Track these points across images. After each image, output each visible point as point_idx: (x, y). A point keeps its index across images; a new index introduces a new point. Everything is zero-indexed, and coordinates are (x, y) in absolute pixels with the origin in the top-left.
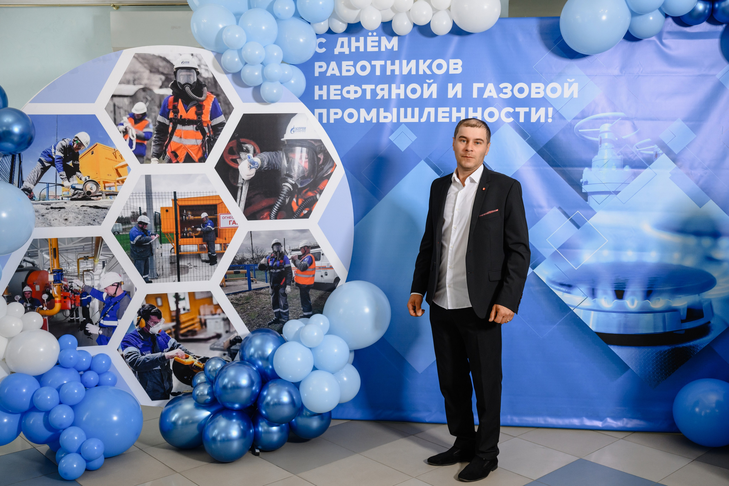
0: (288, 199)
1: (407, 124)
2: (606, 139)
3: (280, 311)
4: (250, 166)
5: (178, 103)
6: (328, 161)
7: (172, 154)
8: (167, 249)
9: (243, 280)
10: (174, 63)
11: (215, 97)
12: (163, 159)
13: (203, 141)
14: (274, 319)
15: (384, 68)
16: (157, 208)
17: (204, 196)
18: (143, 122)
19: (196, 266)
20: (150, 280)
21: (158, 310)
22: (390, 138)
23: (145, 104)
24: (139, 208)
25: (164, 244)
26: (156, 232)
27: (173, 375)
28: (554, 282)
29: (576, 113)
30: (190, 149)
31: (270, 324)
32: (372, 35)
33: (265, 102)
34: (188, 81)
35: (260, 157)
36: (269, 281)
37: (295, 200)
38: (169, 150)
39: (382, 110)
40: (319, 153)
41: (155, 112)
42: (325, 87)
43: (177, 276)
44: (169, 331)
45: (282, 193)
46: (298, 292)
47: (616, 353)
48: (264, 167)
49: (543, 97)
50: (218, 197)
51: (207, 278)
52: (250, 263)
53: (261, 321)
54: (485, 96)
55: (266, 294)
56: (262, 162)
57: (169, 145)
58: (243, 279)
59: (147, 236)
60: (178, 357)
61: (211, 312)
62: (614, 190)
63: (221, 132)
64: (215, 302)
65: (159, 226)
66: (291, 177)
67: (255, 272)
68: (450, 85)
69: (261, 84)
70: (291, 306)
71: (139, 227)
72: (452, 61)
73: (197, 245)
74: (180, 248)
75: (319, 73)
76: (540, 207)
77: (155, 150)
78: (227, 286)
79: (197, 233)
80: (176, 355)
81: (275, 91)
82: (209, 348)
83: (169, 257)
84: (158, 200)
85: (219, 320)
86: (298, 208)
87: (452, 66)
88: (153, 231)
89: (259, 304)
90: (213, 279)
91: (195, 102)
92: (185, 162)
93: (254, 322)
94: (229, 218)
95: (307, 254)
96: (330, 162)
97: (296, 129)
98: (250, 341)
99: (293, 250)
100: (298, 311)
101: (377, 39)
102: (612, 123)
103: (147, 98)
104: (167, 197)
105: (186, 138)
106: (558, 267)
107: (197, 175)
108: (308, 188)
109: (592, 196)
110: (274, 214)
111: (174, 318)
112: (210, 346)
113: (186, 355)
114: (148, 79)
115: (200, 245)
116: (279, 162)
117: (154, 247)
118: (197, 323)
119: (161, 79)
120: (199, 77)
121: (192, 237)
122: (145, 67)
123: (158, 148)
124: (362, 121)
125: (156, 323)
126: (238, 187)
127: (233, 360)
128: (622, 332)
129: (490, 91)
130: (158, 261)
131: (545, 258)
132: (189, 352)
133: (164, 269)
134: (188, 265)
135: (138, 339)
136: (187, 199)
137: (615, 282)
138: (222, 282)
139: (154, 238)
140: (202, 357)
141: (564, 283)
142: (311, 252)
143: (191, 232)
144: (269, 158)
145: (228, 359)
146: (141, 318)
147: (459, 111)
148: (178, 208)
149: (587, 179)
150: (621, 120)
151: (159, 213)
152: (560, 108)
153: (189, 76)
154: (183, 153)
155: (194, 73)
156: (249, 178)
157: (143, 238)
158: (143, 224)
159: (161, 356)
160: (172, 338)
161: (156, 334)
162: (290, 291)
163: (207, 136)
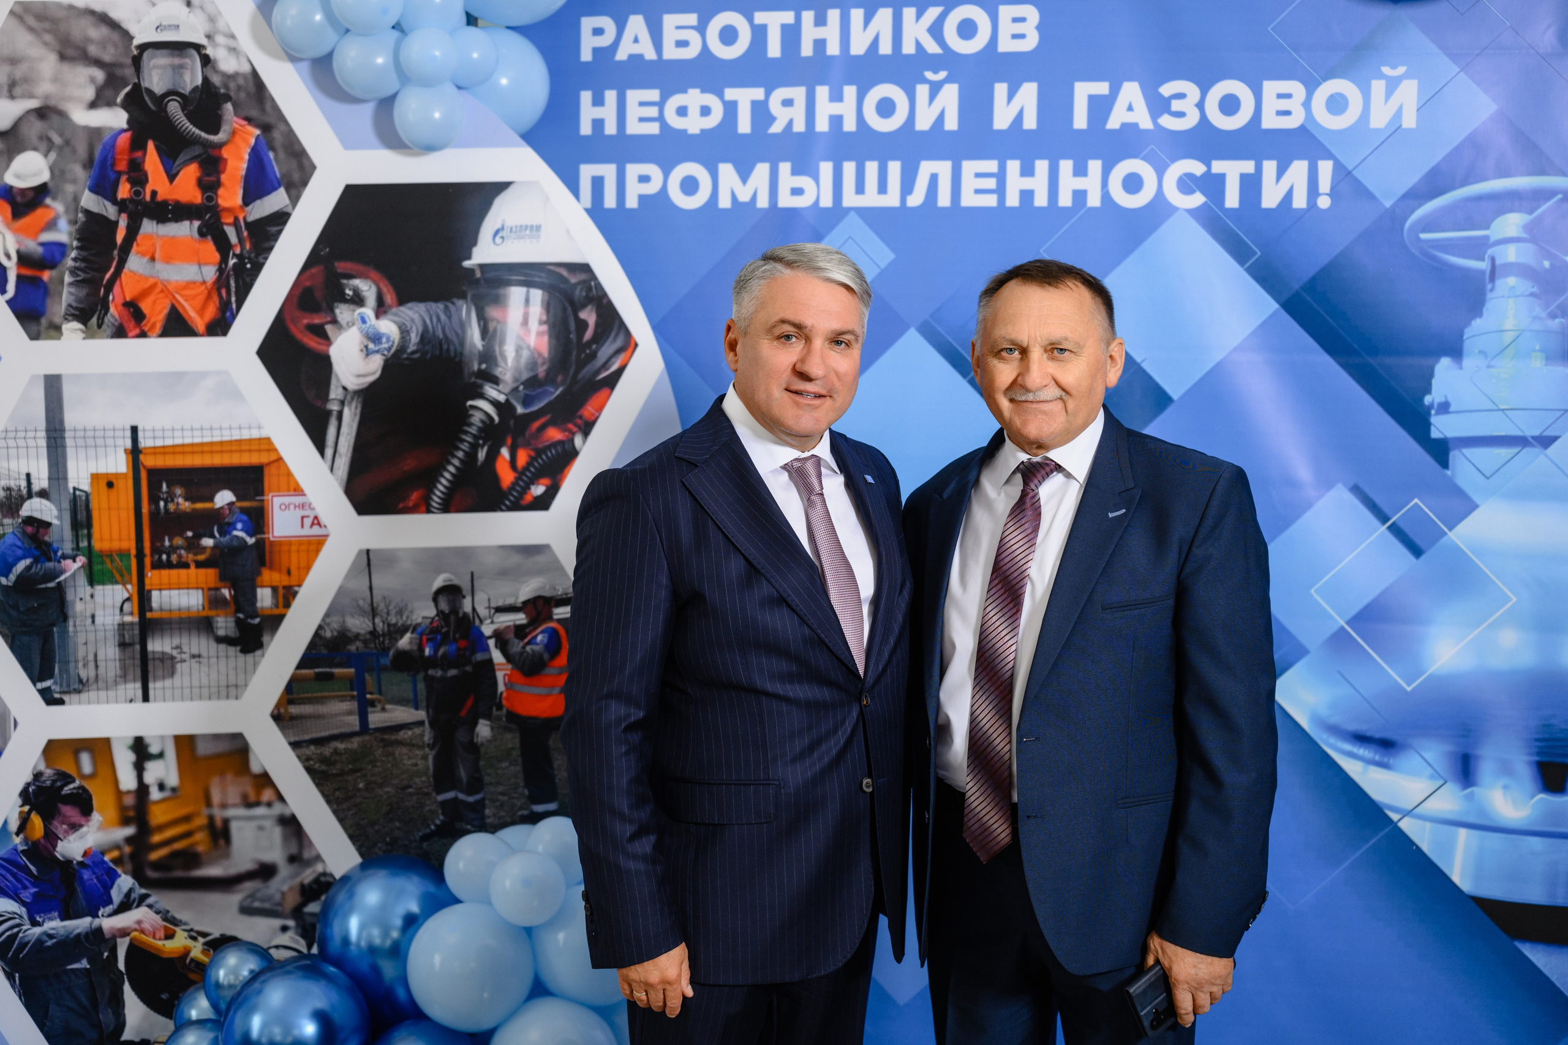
0: (485, 449)
1: (866, 214)
2: (1511, 264)
3: (456, 798)
4: (366, 347)
5: (145, 154)
6: (611, 331)
7: (125, 312)
8: (109, 602)
9: (343, 699)
10: (133, 29)
11: (258, 132)
12: (99, 326)
13: (221, 270)
14: (438, 822)
15: (791, 34)
16: (79, 475)
17: (224, 439)
18: (40, 211)
19: (199, 656)
20: (57, 696)
23: (46, 155)
24: (24, 477)
25: (102, 587)
26: (78, 548)
27: (127, 987)
28: (1335, 730)
29: (1411, 179)
30: (182, 296)
31: (425, 838)
33: (409, 148)
34: (174, 85)
35: (397, 319)
36: (424, 704)
37: (505, 452)
38: (116, 299)
39: (785, 168)
40: (584, 306)
41: (74, 181)
42: (611, 96)
43: (139, 685)
44: (115, 854)
45: (466, 433)
46: (512, 740)
47: (1543, 970)
48: (409, 351)
49: (1302, 125)
50: (266, 445)
51: (233, 691)
53: (399, 828)
54: (1114, 123)
55: (413, 745)
56: (405, 334)
57: (118, 283)
58: (343, 696)
59: (50, 560)
60: (142, 931)
61: (245, 797)
62: (1536, 433)
63: (276, 240)
64: (255, 768)
65: (85, 532)
66: (495, 381)
67: (379, 677)
68: (1001, 89)
69: (398, 92)
71: (24, 533)
72: (1006, 12)
73: (203, 589)
74: (149, 599)
75: (596, 51)
76: (1292, 483)
77: (73, 298)
78: (293, 718)
80: (137, 926)
81: (437, 115)
82: (235, 908)
83: (116, 627)
84: (82, 452)
85: (268, 824)
86: (515, 478)
87: (1006, 28)
88: (68, 547)
89: (391, 774)
90: (249, 694)
91: (197, 150)
92: (166, 333)
93: (377, 832)
94: (302, 506)
95: (544, 621)
96: (617, 335)
97: (511, 232)
98: (351, 895)
99: (500, 610)
100: (512, 798)
102: (1530, 213)
103: (49, 140)
104: (110, 442)
105: (168, 260)
106: (1350, 679)
107: (202, 375)
108: (548, 417)
109: (1465, 451)
110: (439, 497)
111: (131, 814)
112: (241, 902)
113: (166, 928)
114: (55, 80)
115: (210, 589)
116: (457, 334)
117: (70, 596)
118: (200, 828)
119: (92, 80)
120: (209, 69)
121: (186, 566)
122: (46, 44)
123: (83, 292)
124: (725, 202)
125: (75, 827)
126: (329, 413)
127: (310, 947)
128: (1560, 899)
129: (1130, 108)
130: (81, 639)
131: (1306, 652)
132: (174, 918)
133: (101, 664)
134: (175, 653)
135: (21, 875)
136: (171, 450)
137: (1536, 736)
138: (278, 705)
139: (72, 567)
140: (216, 934)
141: (1369, 734)
142: (555, 617)
143: (183, 552)
144: (425, 321)
145: (297, 942)
146: (29, 812)
147: (1027, 171)
148: (144, 475)
149: (1446, 396)
150: (1561, 200)
151: (86, 492)
152: (1359, 160)
153: (178, 69)
154: (158, 308)
155: (193, 61)
156: (363, 384)
157: (36, 568)
158: (38, 525)
159: (89, 930)
160: (125, 873)
161: (75, 859)
162: (489, 738)
163: (234, 255)
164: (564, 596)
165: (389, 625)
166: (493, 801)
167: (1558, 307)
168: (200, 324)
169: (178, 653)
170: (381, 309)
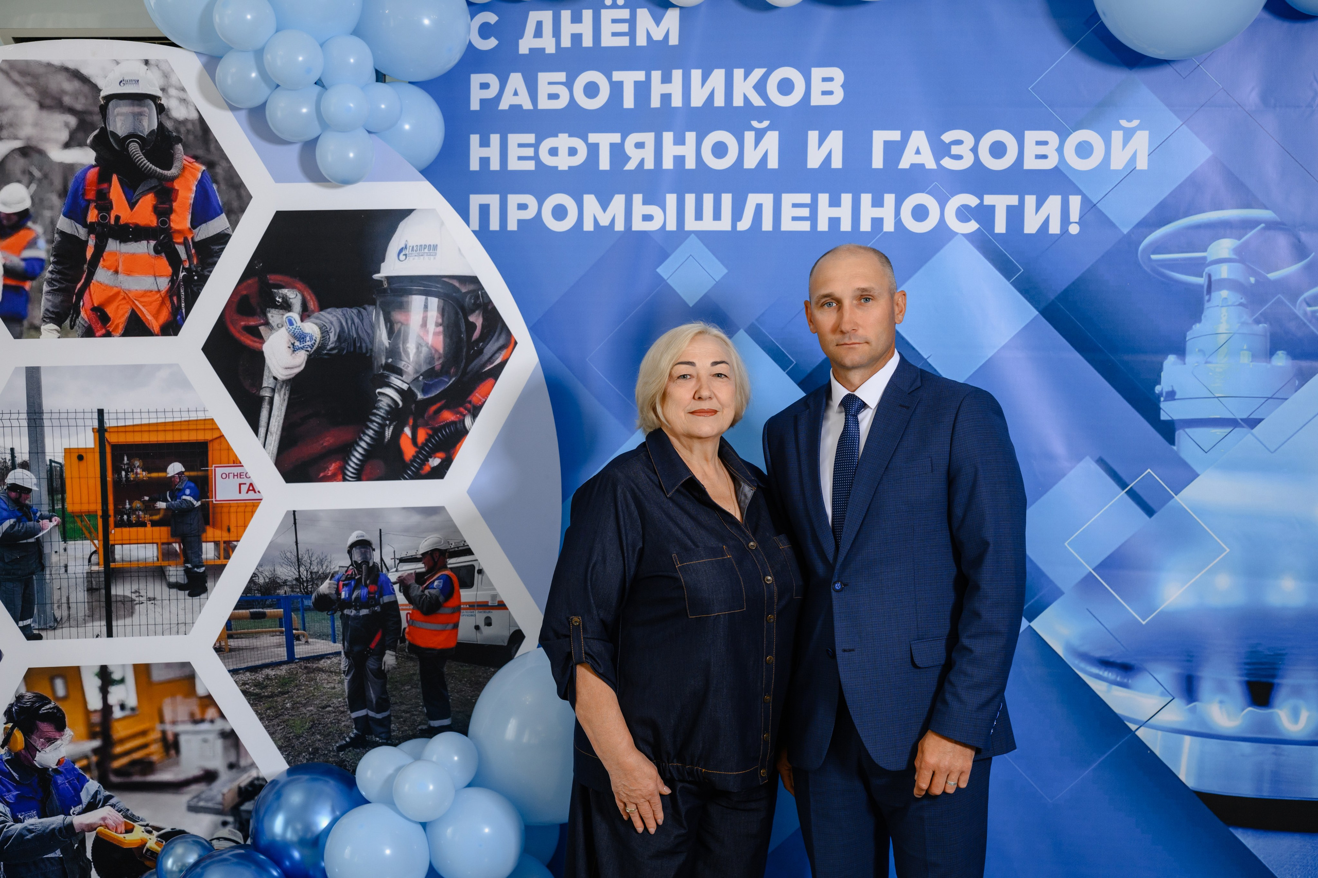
0: (392, 428)
1: (703, 236)
2: (1224, 280)
3: (367, 715)
4: (293, 344)
5: (110, 186)
6: (495, 332)
7: (93, 316)
9: (273, 634)
10: (100, 83)
11: (203, 168)
12: (72, 327)
13: (172, 281)
14: (352, 735)
15: (642, 89)
16: (55, 450)
17: (175, 420)
18: (22, 233)
19: (154, 599)
20: (36, 632)
21: (56, 707)
22: (659, 270)
23: (28, 187)
24: (9, 451)
25: (73, 542)
26: (53, 510)
27: (93, 872)
28: (1085, 657)
29: (1144, 211)
30: (141, 302)
31: (341, 748)
32: (614, 6)
33: (328, 181)
34: (134, 129)
35: (318, 321)
36: (341, 638)
37: (407, 431)
38: (86, 303)
39: (638, 198)
40: (473, 311)
41: (51, 208)
42: (495, 139)
43: (104, 623)
44: (84, 762)
45: (375, 415)
46: (414, 668)
47: (1252, 850)
48: (328, 348)
49: (1056, 167)
50: (210, 424)
51: (182, 628)
52: (293, 591)
53: (320, 740)
54: (904, 164)
55: (331, 672)
56: (325, 335)
57: (87, 291)
58: (273, 632)
59: (30, 520)
61: (192, 715)
62: (1245, 416)
63: (219, 257)
64: (200, 691)
65: (60, 496)
66: (399, 372)
67: (303, 616)
68: (813, 136)
69: (320, 136)
70: (396, 703)
71: (9, 498)
72: (817, 73)
73: (157, 544)
74: (113, 552)
75: (482, 101)
76: (1050, 456)
77: (50, 304)
78: (231, 650)
79: (156, 515)
81: (351, 155)
82: (184, 807)
83: (85, 575)
84: (57, 430)
85: (211, 737)
86: (416, 452)
87: (817, 86)
88: (45, 509)
89: (314, 695)
90: (195, 630)
91: (154, 183)
92: (127, 333)
93: (302, 743)
94: (240, 475)
95: (440, 569)
96: (500, 334)
97: (412, 250)
99: (402, 560)
100: (416, 715)
101: (625, 14)
102: (1239, 239)
103: (31, 174)
104: (80, 422)
105: (129, 273)
106: (1096, 615)
107: (159, 367)
108: (443, 402)
109: (1187, 430)
110: (353, 468)
111: (98, 729)
112: (189, 801)
113: (126, 823)
114: (36, 124)
115: (163, 544)
116: (368, 334)
117: (47, 550)
118: (155, 741)
119: (67, 125)
120: (163, 117)
121: (143, 525)
122: (28, 95)
123: (58, 299)
124: (588, 226)
125: (50, 741)
126: (262, 399)
127: (245, 838)
128: (1266, 792)
129: (918, 152)
130: (56, 585)
131: (1062, 593)
133: (73, 606)
134: (134, 596)
136: (131, 429)
137: (1246, 661)
138: (219, 640)
139: (49, 525)
140: (168, 829)
141: (1112, 660)
142: (449, 566)
143: (141, 513)
144: (341, 324)
145: (235, 834)
146: (12, 728)
147: (835, 202)
148: (108, 449)
149: (1172, 386)
150: (1264, 229)
151: (60, 464)
152: (1103, 195)
153: (138, 116)
154: (121, 312)
155: (150, 110)
156: (290, 375)
157: (19, 527)
158: (21, 491)
159: (62, 825)
160: (92, 779)
161: (51, 767)
162: (394, 666)
163: (184, 268)
164: (456, 549)
165: (311, 573)
166: (398, 717)
167: (1261, 314)
168: (155, 326)
169: (136, 597)
170: (305, 314)
